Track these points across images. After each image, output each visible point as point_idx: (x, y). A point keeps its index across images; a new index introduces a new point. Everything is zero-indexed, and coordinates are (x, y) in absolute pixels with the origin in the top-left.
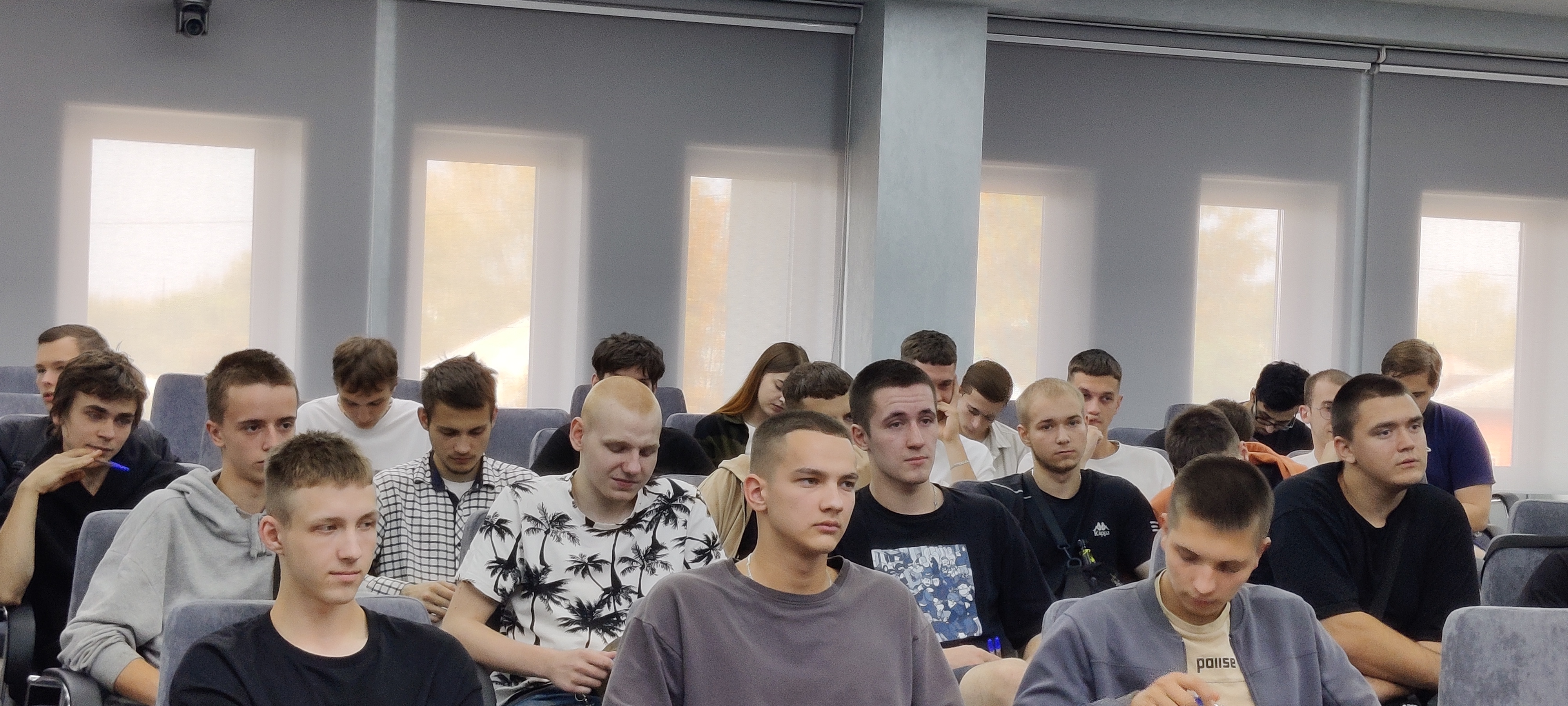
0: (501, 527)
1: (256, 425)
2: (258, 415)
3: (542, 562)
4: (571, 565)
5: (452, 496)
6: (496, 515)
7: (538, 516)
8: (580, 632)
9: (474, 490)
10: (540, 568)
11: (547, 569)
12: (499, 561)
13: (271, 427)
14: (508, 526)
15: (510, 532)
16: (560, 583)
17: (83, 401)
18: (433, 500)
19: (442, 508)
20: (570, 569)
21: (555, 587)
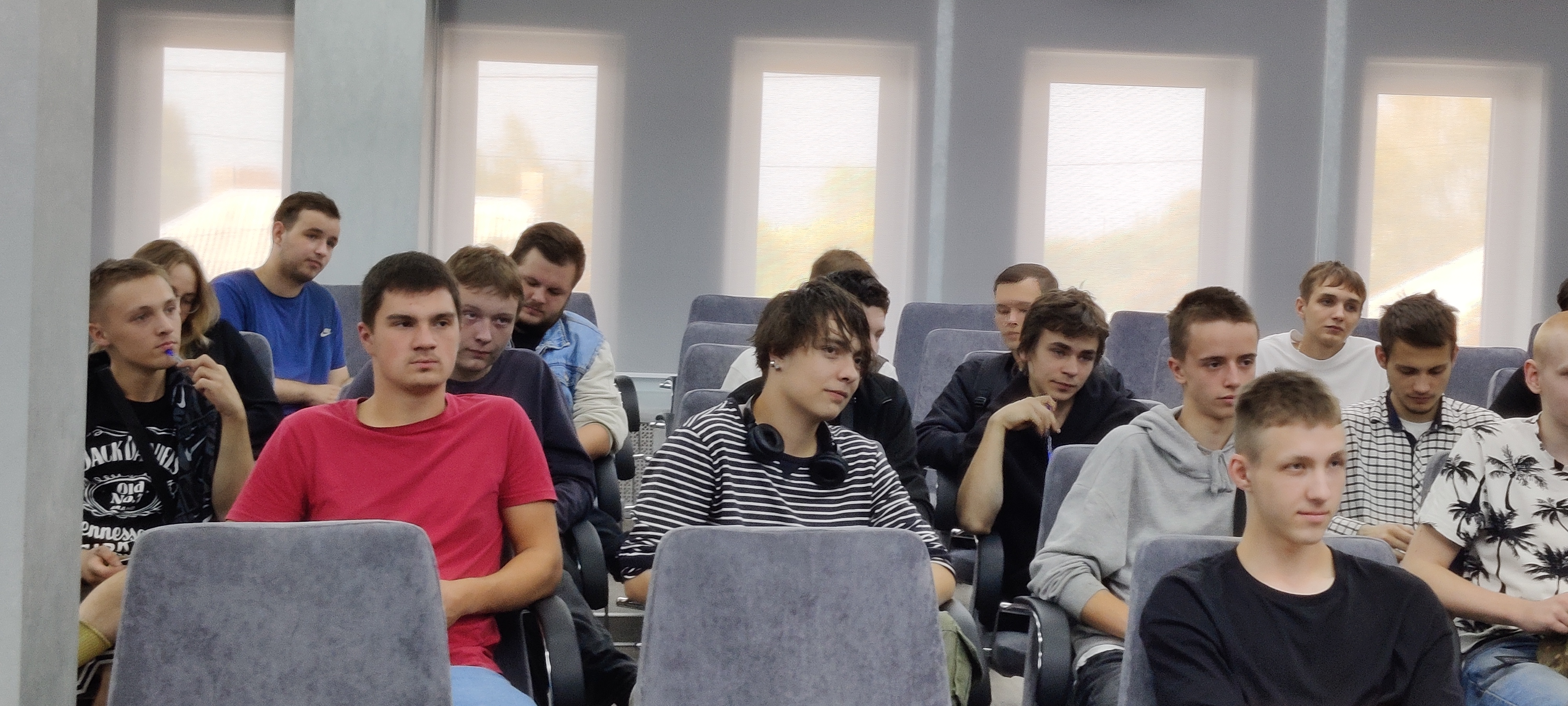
0: (1463, 470)
1: (1217, 362)
2: (1219, 351)
3: (1508, 506)
4: (1538, 509)
5: (1410, 437)
6: (1458, 457)
7: (1503, 459)
8: (1547, 580)
9: (1432, 431)
10: (1505, 511)
11: (1512, 514)
12: (1462, 504)
13: (1233, 364)
14: (1470, 468)
15: (1471, 474)
16: (1527, 528)
17: (1049, 338)
18: (1390, 440)
19: (1399, 449)
20: (1537, 514)
21: (1522, 532)
